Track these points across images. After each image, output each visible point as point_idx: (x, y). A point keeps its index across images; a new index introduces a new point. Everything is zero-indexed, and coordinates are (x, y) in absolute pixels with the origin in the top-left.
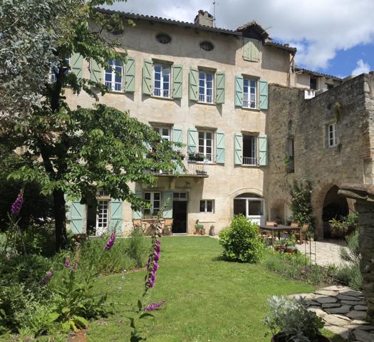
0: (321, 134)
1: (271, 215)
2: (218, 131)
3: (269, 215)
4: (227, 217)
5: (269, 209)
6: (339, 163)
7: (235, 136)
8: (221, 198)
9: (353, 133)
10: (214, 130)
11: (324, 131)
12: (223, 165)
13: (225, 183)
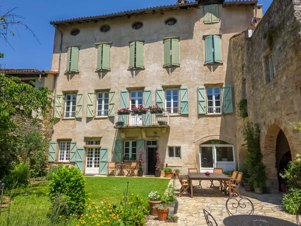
0: (262, 69)
1: (240, 161)
2: (181, 88)
3: (238, 161)
4: (193, 162)
5: (238, 156)
6: (278, 98)
7: (198, 90)
8: (187, 145)
9: (286, 56)
10: (179, 87)
11: (263, 64)
12: (187, 116)
13: (190, 131)
